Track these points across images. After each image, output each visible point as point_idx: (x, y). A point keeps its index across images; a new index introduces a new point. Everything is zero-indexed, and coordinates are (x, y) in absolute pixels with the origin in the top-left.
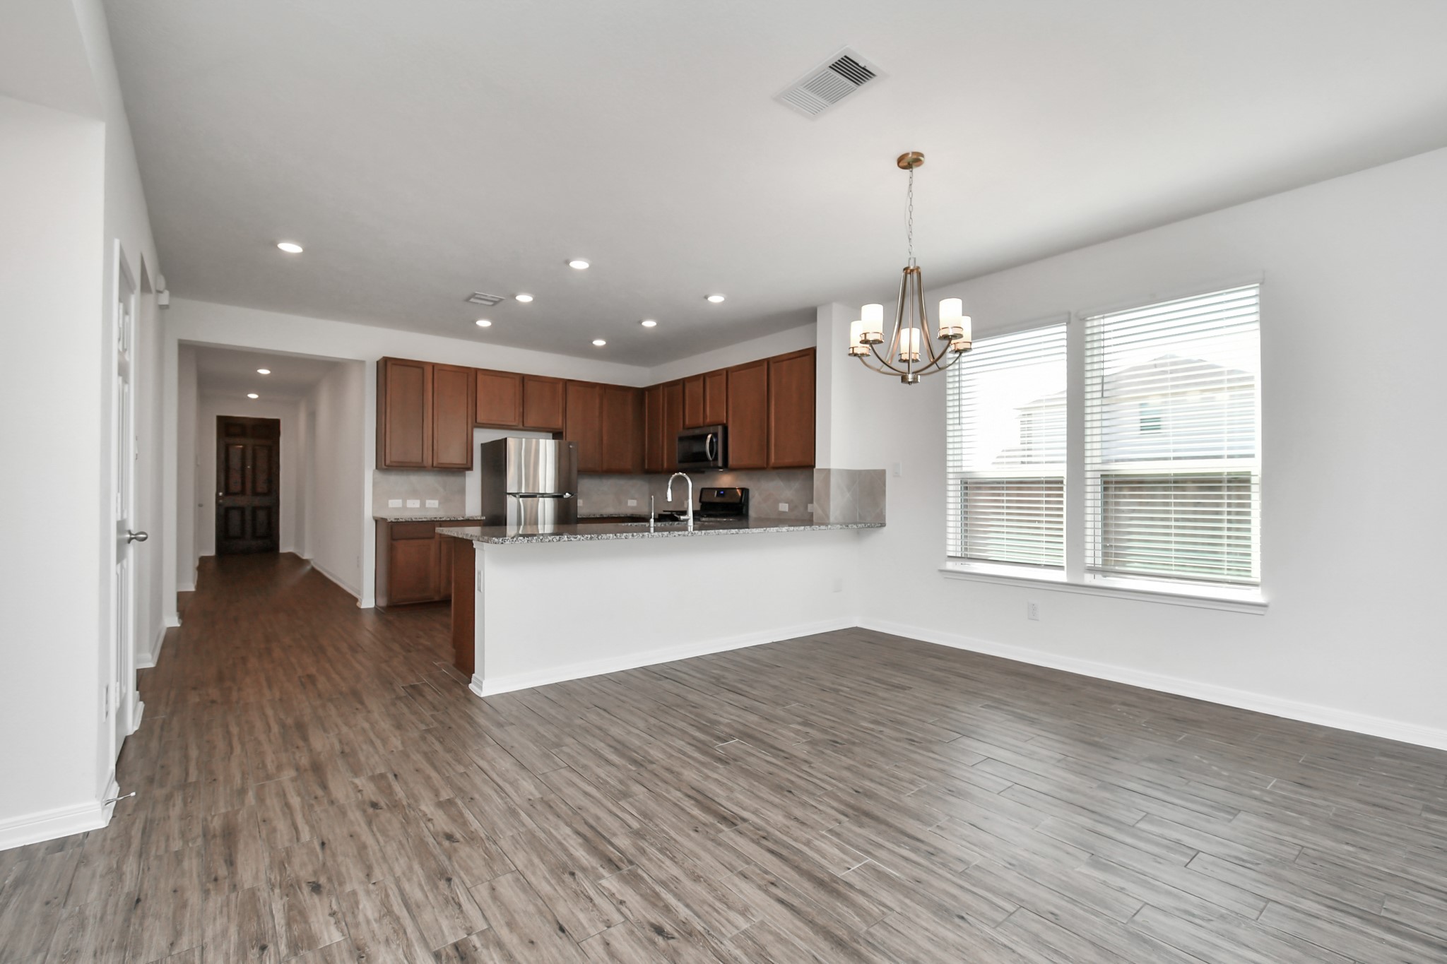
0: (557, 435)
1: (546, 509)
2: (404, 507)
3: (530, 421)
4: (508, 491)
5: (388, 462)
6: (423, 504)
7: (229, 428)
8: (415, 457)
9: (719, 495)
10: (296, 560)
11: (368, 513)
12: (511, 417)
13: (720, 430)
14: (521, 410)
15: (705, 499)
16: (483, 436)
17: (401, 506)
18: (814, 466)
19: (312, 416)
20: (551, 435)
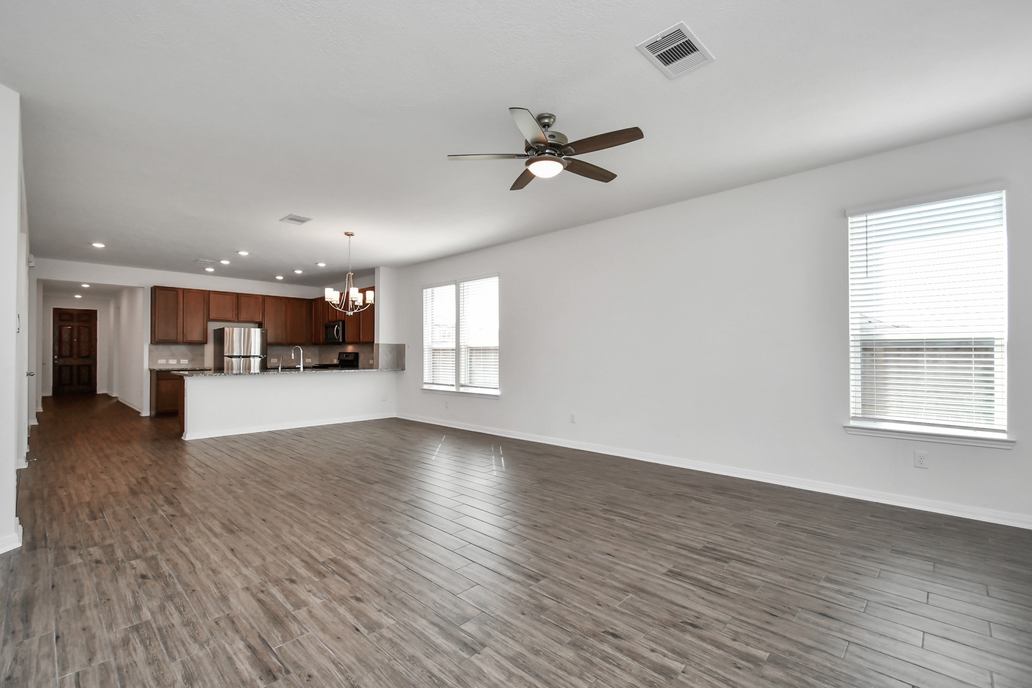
0: (260, 325)
1: (256, 363)
2: (167, 363)
3: (243, 316)
4: (225, 355)
5: (157, 340)
6: (179, 362)
7: (61, 316)
8: (172, 336)
9: (346, 356)
10: (106, 397)
11: (146, 366)
12: (230, 315)
13: (341, 323)
14: (237, 312)
15: (341, 358)
16: (213, 326)
17: (165, 363)
18: (374, 342)
19: (118, 309)
20: (257, 325)
